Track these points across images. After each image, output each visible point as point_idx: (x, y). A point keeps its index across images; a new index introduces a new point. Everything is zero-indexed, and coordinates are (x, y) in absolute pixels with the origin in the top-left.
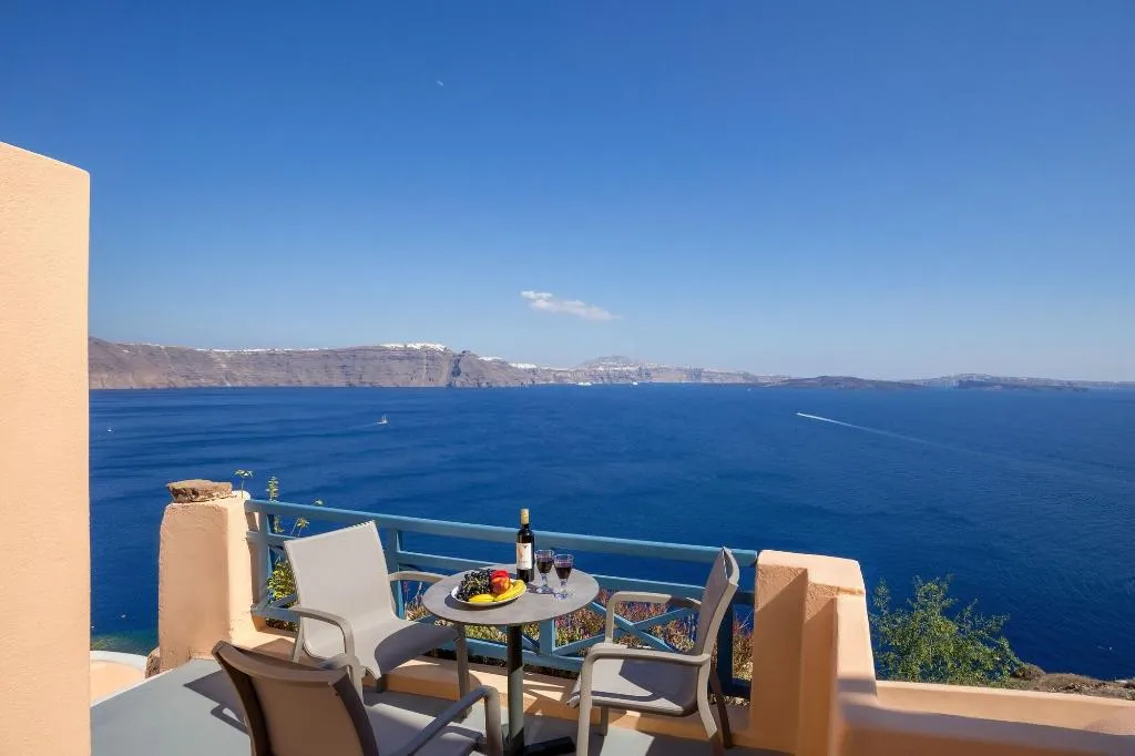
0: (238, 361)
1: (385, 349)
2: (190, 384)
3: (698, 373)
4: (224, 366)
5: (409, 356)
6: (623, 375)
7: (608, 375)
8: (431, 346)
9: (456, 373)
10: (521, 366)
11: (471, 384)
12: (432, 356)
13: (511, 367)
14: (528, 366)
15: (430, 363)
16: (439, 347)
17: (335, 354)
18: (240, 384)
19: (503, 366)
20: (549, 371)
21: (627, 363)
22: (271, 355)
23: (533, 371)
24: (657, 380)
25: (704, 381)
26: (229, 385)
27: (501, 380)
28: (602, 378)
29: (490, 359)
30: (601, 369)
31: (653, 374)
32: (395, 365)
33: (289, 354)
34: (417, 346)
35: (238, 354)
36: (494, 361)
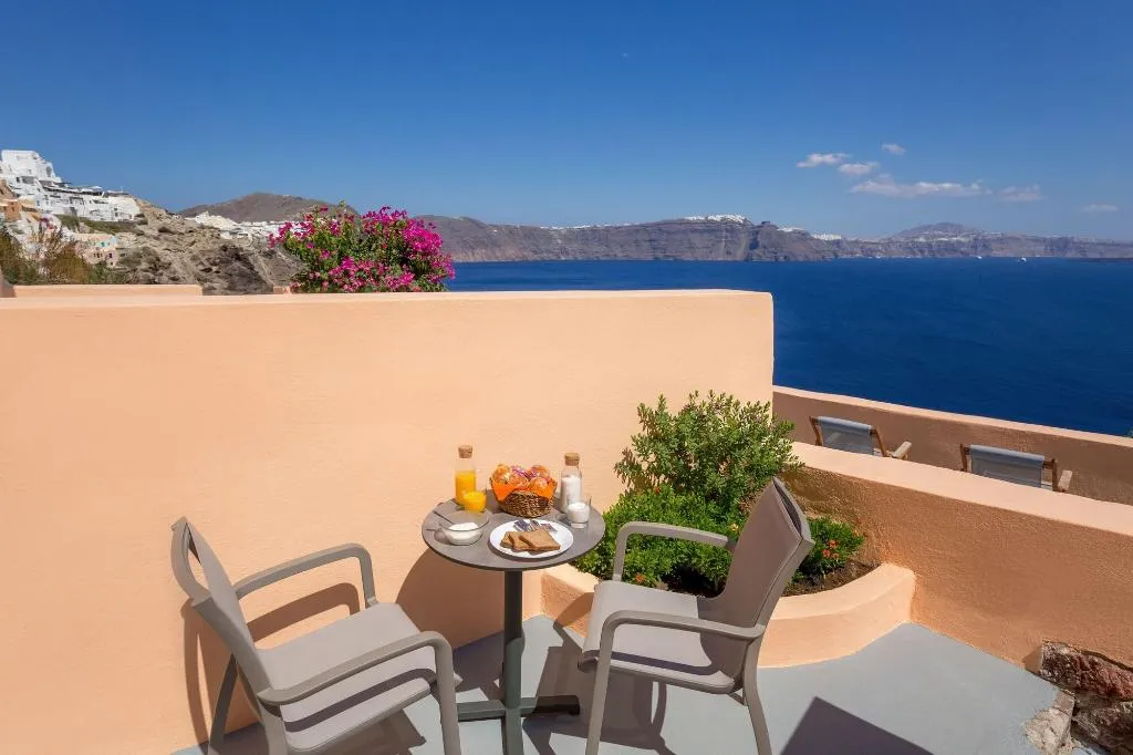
0: (572, 236)
1: (689, 222)
2: (536, 257)
3: (1064, 243)
4: (560, 242)
5: (710, 228)
6: (950, 247)
7: (930, 246)
8: (730, 217)
9: (754, 245)
10: (824, 237)
11: (767, 257)
12: (730, 228)
13: (812, 239)
14: (833, 237)
15: (729, 235)
16: (739, 218)
17: (644, 227)
18: (571, 258)
19: (803, 237)
20: (856, 242)
21: (958, 230)
22: (594, 230)
23: (837, 243)
24: (998, 253)
25: (1070, 255)
26: (563, 258)
27: (801, 253)
28: (922, 251)
29: (790, 230)
30: (922, 240)
31: (993, 246)
32: (696, 239)
33: (607, 230)
34: (718, 218)
35: (570, 231)
36: (794, 232)
